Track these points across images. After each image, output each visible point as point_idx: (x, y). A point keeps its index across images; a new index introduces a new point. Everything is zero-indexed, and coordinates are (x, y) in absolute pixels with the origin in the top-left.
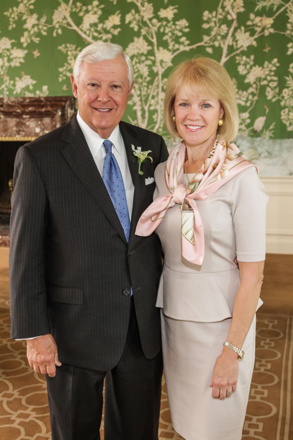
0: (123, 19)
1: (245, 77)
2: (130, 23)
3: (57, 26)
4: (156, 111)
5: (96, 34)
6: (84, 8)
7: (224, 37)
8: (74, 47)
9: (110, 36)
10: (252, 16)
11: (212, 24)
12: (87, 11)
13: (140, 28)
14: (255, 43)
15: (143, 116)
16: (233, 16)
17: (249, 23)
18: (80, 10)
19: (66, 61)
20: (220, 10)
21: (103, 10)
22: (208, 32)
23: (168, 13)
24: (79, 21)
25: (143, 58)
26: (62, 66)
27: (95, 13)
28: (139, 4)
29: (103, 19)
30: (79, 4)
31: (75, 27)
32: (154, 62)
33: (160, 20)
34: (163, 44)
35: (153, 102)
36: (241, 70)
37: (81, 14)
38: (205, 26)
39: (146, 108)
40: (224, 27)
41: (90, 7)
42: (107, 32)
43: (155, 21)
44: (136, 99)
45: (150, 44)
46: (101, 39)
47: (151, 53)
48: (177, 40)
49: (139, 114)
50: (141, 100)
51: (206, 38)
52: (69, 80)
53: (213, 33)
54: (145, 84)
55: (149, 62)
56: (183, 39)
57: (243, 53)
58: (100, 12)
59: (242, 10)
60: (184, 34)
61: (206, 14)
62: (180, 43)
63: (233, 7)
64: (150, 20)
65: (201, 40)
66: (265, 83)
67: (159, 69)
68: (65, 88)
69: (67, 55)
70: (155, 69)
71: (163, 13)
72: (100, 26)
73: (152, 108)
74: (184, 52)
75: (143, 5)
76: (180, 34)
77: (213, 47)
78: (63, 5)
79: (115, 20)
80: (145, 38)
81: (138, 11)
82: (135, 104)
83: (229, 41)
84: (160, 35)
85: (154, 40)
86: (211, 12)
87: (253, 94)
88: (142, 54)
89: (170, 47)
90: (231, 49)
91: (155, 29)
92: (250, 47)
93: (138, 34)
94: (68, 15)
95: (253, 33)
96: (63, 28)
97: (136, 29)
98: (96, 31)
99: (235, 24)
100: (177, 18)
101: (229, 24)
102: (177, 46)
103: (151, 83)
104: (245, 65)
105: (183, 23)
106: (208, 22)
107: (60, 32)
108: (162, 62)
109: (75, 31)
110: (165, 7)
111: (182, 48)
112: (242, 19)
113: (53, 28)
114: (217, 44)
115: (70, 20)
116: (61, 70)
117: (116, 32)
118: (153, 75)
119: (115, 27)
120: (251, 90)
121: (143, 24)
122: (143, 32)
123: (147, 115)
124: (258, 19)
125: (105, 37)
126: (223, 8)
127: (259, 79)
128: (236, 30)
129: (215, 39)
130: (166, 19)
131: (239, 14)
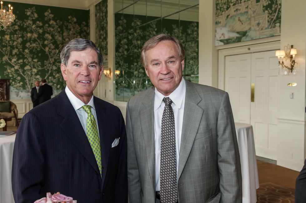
0: (23, 61)
1: (55, 76)
2: (25, 62)
3: (4, 61)
4: (33, 83)
5: (16, 64)
6: (12, 57)
7: (50, 67)
8: (9, 66)
9: (19, 65)
10: (56, 63)
11: (47, 64)
12: (13, 58)
13: (28, 63)
14: (57, 69)
15: (29, 85)
16: (52, 62)
17: (55, 64)
18: (11, 57)
19: (7, 70)
20: (48, 61)
21: (18, 58)
22: (46, 65)
23: (36, 60)
24: (11, 60)
25: (29, 70)
26: (5, 71)
27: (15, 59)
28: (28, 58)
29: (18, 60)
30: (11, 56)
31: (9, 62)
32: (32, 72)
33: (33, 62)
34: (35, 68)
35: (32, 81)
36: (54, 74)
37: (11, 58)
38: (45, 64)
39: (30, 82)
40: (50, 65)
41: (14, 57)
42: (19, 63)
43: (32, 62)
44: (27, 80)
45: (31, 67)
46: (17, 65)
47: (31, 69)
48: (38, 67)
49: (28, 84)
50: (29, 81)
51: (45, 67)
52: (8, 75)
53: (47, 66)
54: (30, 77)
55: (30, 71)
56: (40, 67)
57: (54, 71)
58: (17, 59)
59: (54, 61)
60: (40, 65)
61: (45, 61)
62: (39, 67)
63: (52, 60)
64: (31, 61)
65: (44, 67)
66: (59, 77)
67: (34, 74)
68: (6, 77)
69: (7, 68)
70: (32, 73)
71: (34, 60)
72: (17, 62)
73: (32, 82)
74: (40, 70)
75: (29, 58)
76: (38, 65)
77: (47, 69)
78: (6, 56)
79: (21, 61)
80: (30, 66)
81: (27, 59)
82: (27, 81)
83: (51, 68)
84: (33, 65)
85: (32, 66)
86: (46, 61)
87: (57, 80)
88: (29, 69)
89: (36, 68)
90: (51, 70)
91: (32, 64)
92: (56, 69)
93: (28, 65)
94: (7, 58)
95: (56, 66)
96: (6, 61)
97: (27, 63)
98: (16, 63)
99: (52, 64)
100: (38, 62)
101: (51, 64)
102: (38, 68)
103: (31, 76)
104: (55, 73)
105: (39, 63)
106: (46, 63)
107: (5, 62)
108: (34, 72)
109: (9, 63)
110: (35, 59)
111: (39, 69)
112: (54, 63)
113: (3, 61)
114: (48, 68)
115: (8, 60)
116: (5, 72)
117: (22, 64)
118: (32, 75)
119: (21, 62)
120: (56, 79)
121: (29, 62)
122: (29, 64)
123: (30, 84)
124: (57, 64)
125: (18, 65)
126: (49, 60)
127: (58, 77)
128: (52, 65)
129: (47, 67)
130: (35, 62)
131: (53, 62)
